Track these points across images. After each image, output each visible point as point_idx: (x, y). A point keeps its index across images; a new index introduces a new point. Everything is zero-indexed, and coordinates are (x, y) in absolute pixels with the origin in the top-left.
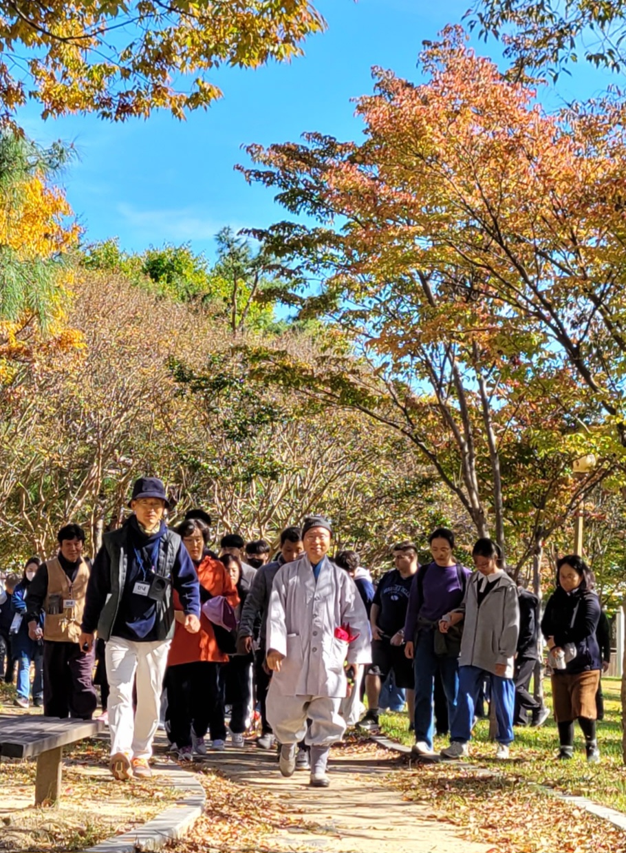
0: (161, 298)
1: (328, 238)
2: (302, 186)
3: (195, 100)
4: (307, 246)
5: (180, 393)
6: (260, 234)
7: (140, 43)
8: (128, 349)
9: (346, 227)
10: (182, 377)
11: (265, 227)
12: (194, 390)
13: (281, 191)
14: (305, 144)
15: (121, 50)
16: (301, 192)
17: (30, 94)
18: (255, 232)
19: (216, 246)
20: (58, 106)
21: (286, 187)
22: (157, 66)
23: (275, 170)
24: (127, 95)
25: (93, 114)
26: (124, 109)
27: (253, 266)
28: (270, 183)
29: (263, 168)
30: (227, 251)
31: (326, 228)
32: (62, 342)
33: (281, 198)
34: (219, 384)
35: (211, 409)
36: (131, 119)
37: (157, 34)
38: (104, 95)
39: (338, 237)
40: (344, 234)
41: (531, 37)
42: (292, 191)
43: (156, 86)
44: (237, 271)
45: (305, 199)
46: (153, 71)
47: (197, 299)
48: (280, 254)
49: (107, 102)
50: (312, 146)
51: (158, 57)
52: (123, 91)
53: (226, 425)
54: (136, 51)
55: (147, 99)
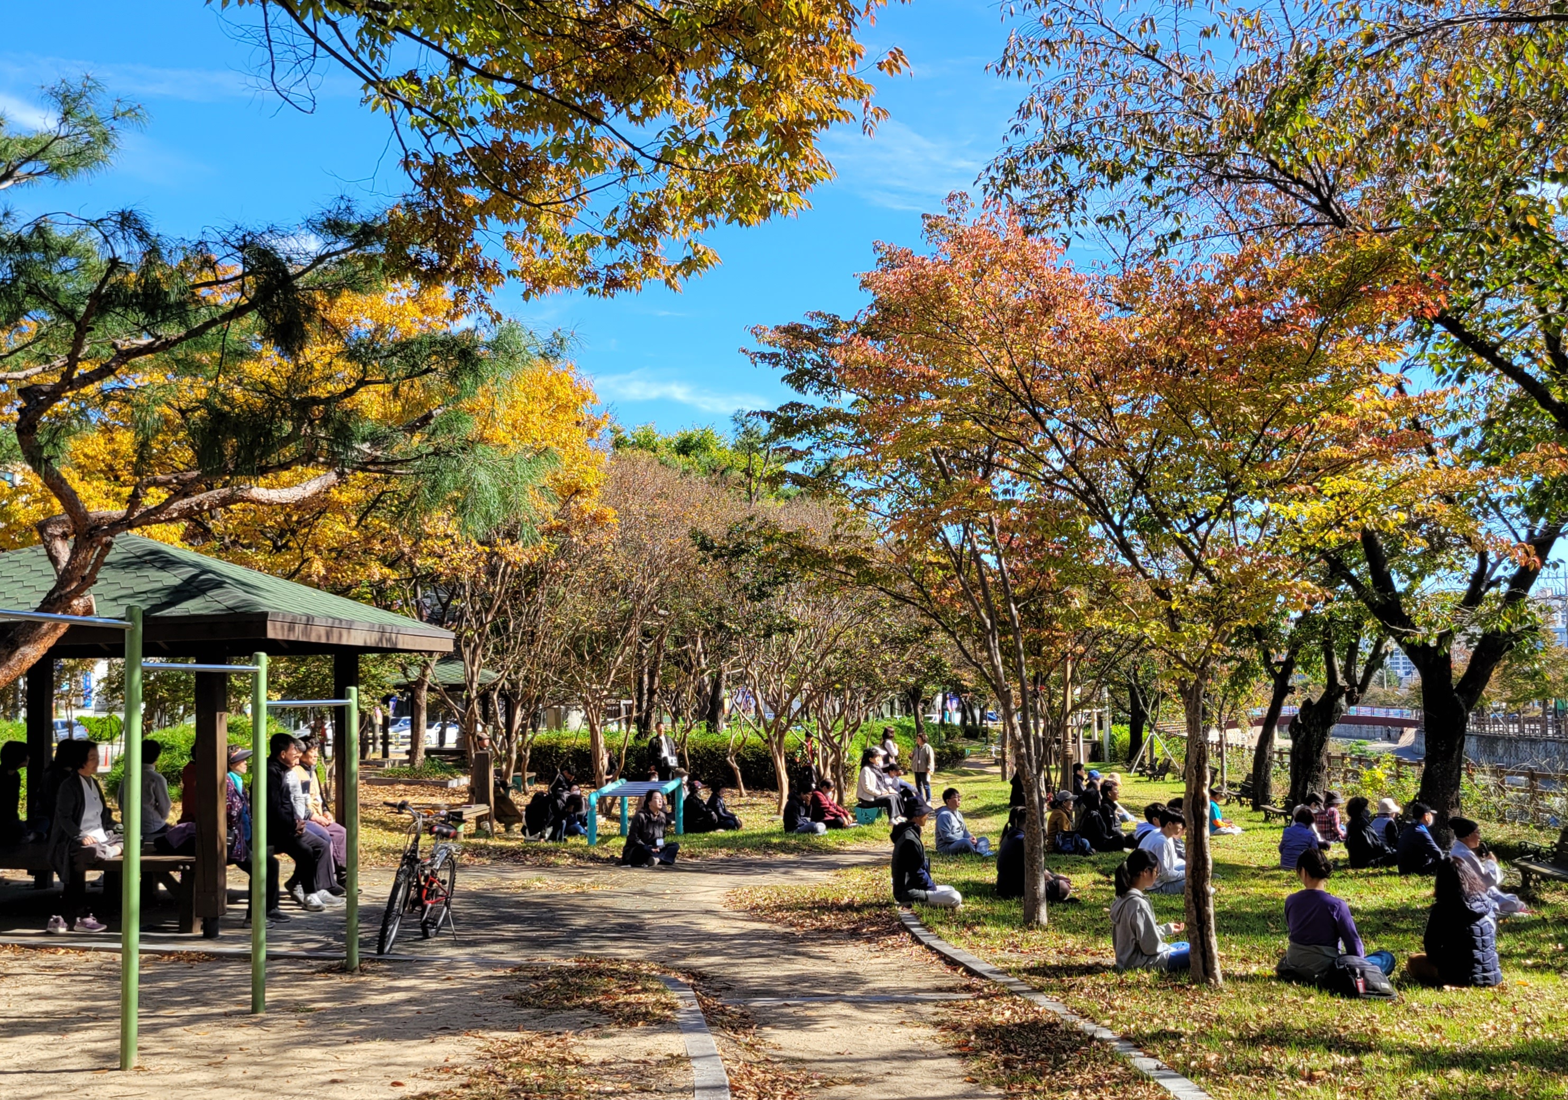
0: (687, 472)
1: (835, 416)
2: (808, 366)
3: (689, 265)
4: (817, 426)
5: (704, 560)
6: (769, 415)
7: (625, 207)
8: (656, 521)
9: (854, 404)
10: (705, 546)
11: (773, 408)
12: (715, 557)
13: (788, 372)
14: (809, 323)
15: (605, 216)
16: (808, 372)
17: (509, 273)
18: (763, 413)
19: (732, 426)
20: (539, 284)
21: (792, 367)
22: (646, 232)
23: (780, 351)
24: (614, 267)
25: (579, 291)
26: (613, 284)
27: (765, 441)
28: (776, 364)
29: (768, 350)
30: (742, 430)
31: (834, 406)
32: (597, 519)
33: (788, 379)
34: (738, 551)
35: (731, 574)
36: (620, 293)
37: (643, 195)
38: (588, 267)
39: (847, 415)
40: (854, 411)
41: (1036, 201)
42: (799, 371)
43: (646, 255)
44: (751, 446)
45: (812, 379)
46: (642, 239)
47: (718, 473)
48: (789, 434)
49: (593, 276)
50: (816, 325)
51: (646, 223)
52: (610, 263)
53: (746, 588)
54: (621, 216)
55: (638, 269)
